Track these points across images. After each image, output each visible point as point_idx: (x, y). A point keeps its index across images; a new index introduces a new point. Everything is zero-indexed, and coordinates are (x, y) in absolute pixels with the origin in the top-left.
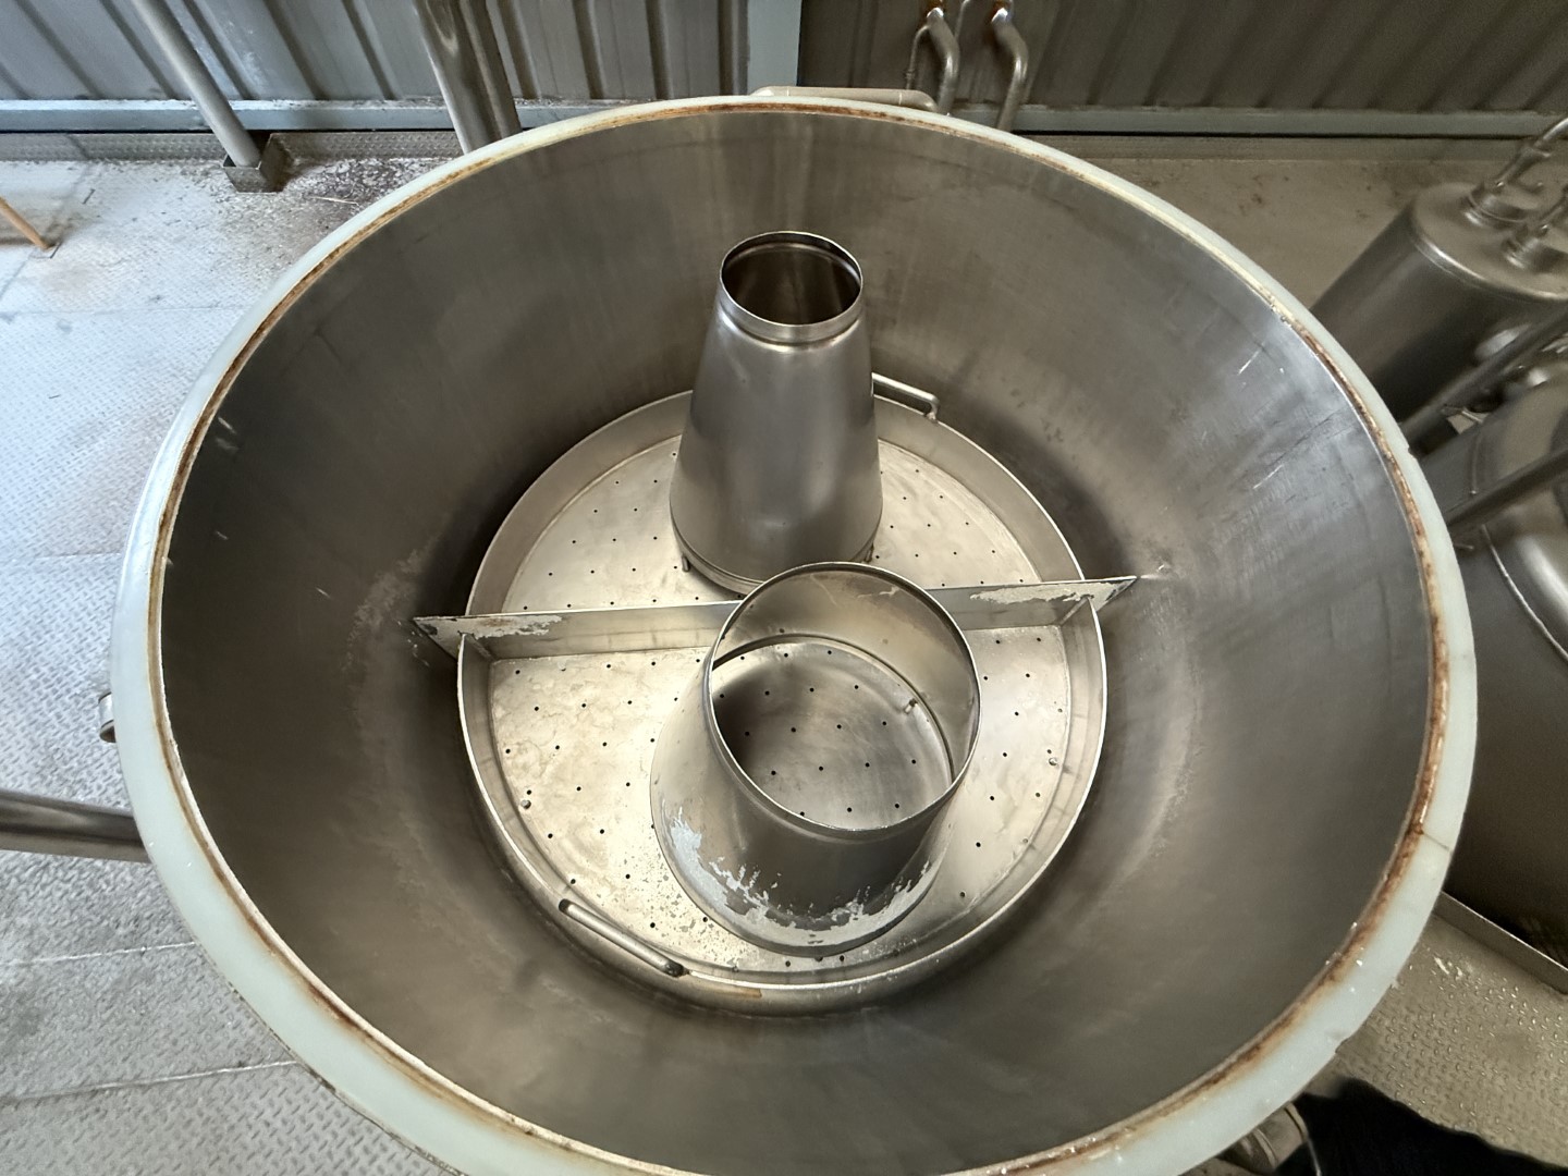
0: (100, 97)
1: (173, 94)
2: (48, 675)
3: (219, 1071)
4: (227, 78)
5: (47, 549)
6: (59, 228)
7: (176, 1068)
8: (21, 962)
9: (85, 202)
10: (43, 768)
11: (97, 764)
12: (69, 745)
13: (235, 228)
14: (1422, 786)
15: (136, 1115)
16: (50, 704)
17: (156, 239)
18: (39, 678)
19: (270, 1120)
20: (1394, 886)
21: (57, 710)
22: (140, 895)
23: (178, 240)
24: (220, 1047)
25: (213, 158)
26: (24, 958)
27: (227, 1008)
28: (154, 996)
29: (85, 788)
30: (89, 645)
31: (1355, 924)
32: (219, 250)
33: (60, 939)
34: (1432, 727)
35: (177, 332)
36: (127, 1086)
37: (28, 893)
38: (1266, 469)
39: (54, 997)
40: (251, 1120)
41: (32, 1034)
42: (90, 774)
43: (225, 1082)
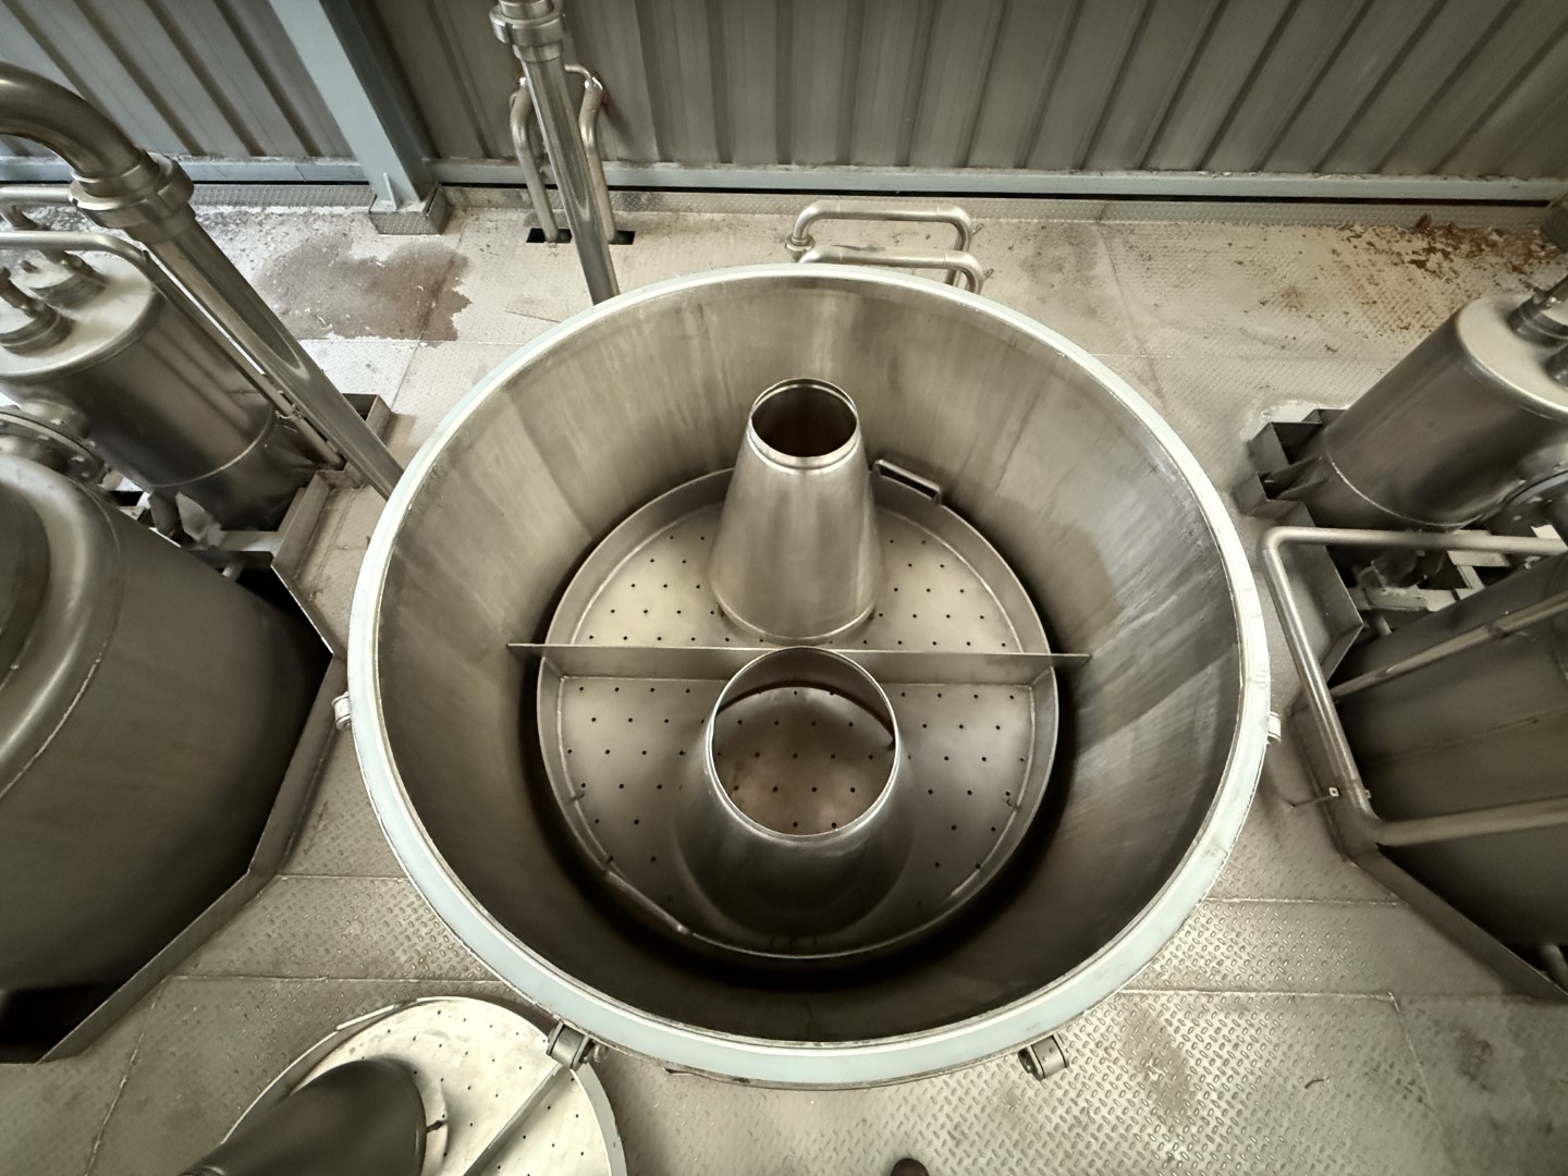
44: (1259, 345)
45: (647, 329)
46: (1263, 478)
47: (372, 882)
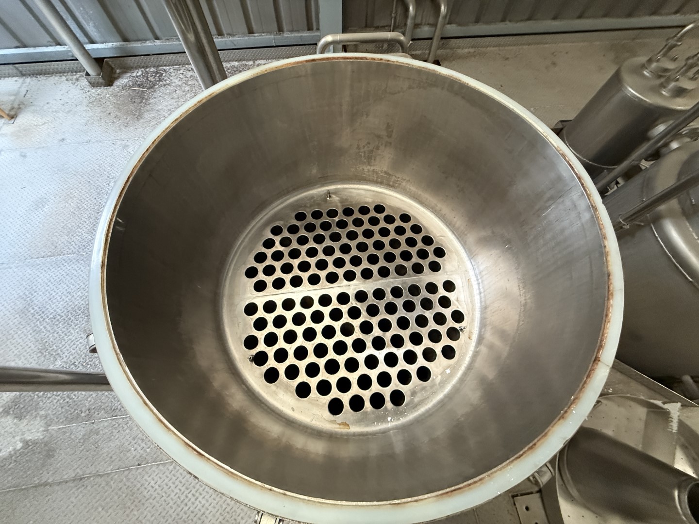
0: (25, 46)
1: (58, 44)
2: (38, 310)
3: (130, 468)
4: (82, 35)
5: (30, 256)
6: (15, 110)
7: (113, 467)
8: (44, 429)
9: (24, 97)
10: (42, 349)
11: (64, 347)
12: (51, 339)
13: (93, 104)
14: (601, 342)
15: (99, 486)
16: (40, 322)
17: (59, 112)
18: (34, 312)
19: (153, 485)
20: (588, 382)
21: (44, 325)
22: (89, 399)
23: (69, 112)
24: (130, 458)
25: (80, 72)
26: (45, 428)
27: (131, 443)
28: (100, 439)
29: (60, 357)
30: (54, 297)
31: (573, 397)
32: (88, 115)
33: (59, 419)
34: (606, 318)
35: (73, 155)
36: (94, 476)
37: (43, 401)
38: (547, 208)
39: (60, 442)
40: (146, 486)
41: (53, 458)
42: (61, 351)
43: (133, 472)
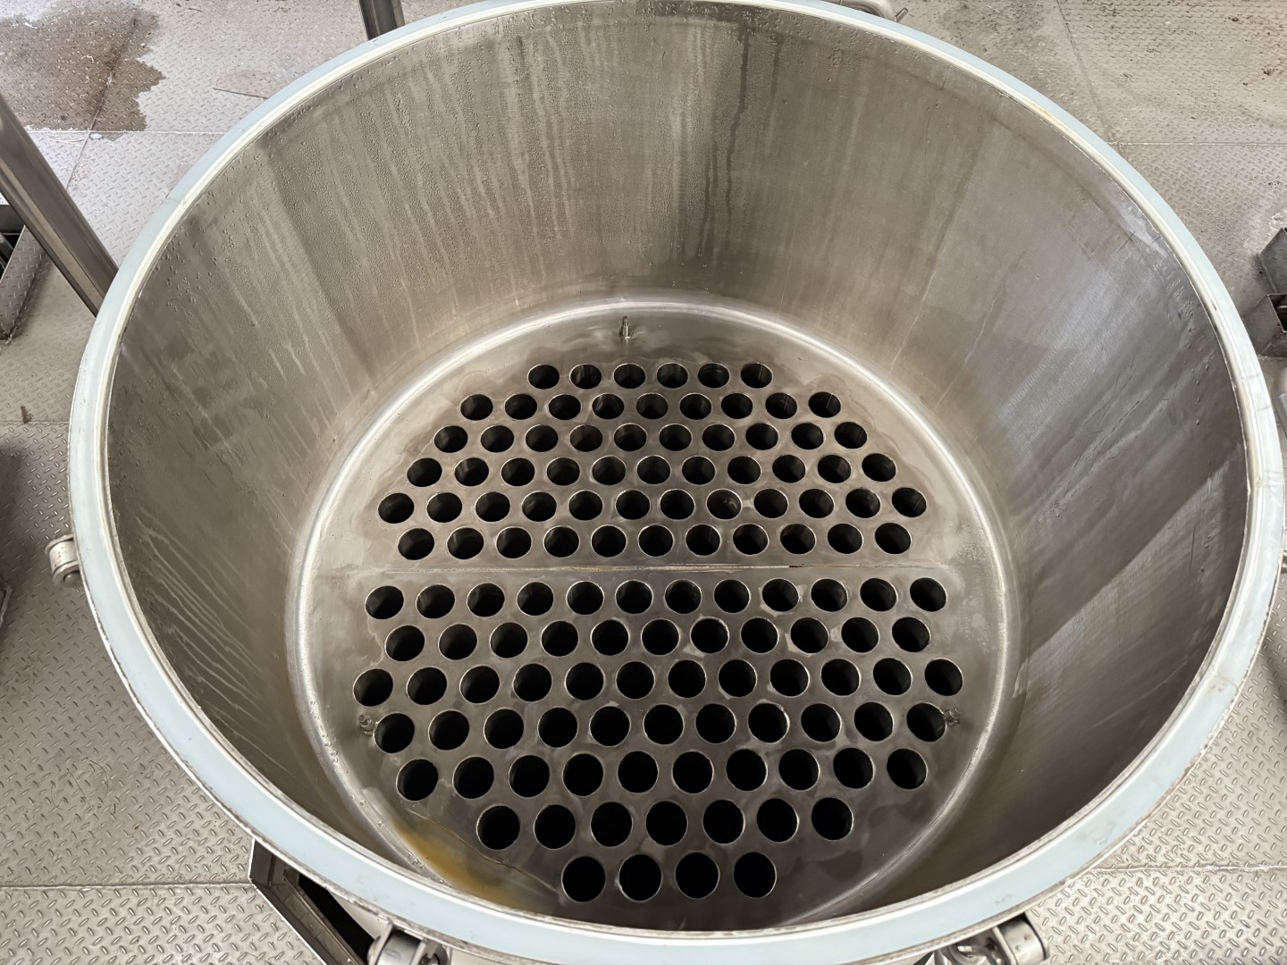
44: (1266, 127)
45: (448, 70)
46: (1276, 304)
47: (45, 892)
